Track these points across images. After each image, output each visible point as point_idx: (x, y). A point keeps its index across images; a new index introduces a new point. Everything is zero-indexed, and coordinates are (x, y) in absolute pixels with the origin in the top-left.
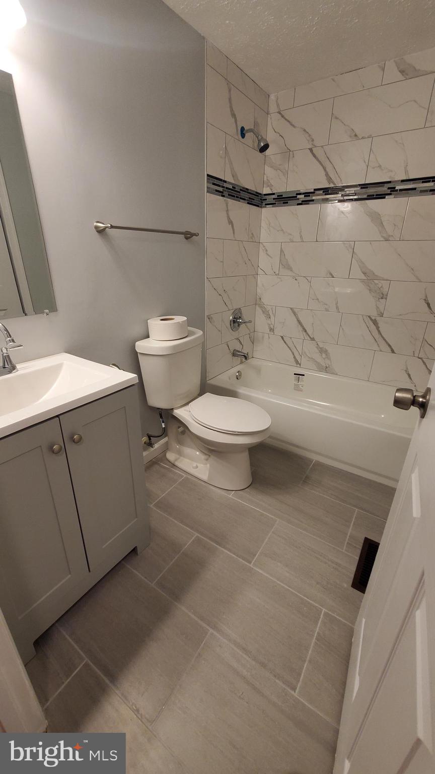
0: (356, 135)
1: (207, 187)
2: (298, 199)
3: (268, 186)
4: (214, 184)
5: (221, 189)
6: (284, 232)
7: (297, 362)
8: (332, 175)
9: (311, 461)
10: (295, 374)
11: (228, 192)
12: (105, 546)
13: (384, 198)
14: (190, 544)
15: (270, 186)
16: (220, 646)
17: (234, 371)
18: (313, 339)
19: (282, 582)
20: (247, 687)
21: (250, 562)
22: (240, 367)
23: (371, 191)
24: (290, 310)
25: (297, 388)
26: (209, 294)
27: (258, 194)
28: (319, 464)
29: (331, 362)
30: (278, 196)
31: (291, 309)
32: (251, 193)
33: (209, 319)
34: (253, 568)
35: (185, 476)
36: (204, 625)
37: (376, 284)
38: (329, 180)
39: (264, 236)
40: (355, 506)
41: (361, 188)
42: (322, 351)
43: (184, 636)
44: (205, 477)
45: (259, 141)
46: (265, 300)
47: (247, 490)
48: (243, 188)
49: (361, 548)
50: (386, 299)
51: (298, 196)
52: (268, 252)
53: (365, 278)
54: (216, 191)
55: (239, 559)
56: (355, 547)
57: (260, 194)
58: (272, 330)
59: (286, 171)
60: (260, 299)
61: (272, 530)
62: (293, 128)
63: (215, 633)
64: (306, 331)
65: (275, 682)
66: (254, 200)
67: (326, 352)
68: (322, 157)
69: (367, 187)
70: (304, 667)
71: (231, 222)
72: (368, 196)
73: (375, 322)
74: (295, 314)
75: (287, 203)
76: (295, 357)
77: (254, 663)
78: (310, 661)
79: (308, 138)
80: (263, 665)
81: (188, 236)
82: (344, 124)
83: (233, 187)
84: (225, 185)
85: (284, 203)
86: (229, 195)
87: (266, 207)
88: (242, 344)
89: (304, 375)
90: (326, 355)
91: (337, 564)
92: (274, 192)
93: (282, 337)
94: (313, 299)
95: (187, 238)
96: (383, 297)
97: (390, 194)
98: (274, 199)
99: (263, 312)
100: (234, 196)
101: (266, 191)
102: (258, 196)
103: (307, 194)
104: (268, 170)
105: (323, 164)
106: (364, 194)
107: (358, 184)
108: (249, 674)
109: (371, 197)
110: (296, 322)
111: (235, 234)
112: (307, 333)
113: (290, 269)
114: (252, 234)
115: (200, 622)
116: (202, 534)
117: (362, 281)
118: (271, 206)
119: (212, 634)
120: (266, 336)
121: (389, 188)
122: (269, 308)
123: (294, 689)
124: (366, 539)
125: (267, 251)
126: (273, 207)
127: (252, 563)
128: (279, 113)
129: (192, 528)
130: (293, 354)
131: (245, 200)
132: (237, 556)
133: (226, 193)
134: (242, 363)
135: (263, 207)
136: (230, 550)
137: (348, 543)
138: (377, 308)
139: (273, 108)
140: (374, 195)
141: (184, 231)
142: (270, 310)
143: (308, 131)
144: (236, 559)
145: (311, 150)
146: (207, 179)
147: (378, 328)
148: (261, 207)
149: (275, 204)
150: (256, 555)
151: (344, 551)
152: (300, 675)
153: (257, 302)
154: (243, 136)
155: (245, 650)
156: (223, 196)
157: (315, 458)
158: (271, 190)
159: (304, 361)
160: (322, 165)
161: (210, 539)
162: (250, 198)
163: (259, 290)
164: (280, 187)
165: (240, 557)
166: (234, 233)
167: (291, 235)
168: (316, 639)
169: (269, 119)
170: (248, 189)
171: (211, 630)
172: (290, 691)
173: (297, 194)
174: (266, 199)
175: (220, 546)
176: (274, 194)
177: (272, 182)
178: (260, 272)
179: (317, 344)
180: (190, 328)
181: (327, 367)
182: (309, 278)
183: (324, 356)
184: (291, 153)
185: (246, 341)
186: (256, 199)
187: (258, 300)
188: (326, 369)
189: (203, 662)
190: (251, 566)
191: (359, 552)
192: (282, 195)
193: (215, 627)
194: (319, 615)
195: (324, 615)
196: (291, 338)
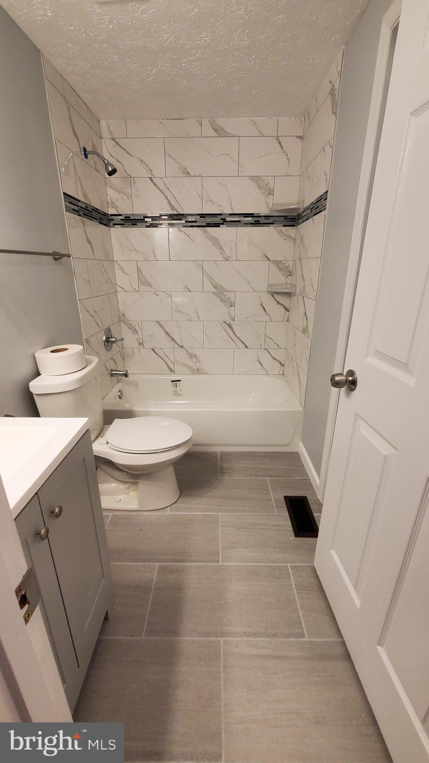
0: (188, 173)
1: (65, 206)
2: (146, 222)
3: (113, 207)
4: (70, 203)
5: (76, 208)
6: (138, 252)
7: (171, 370)
8: (173, 202)
9: (216, 454)
10: (172, 381)
11: (83, 211)
12: (86, 627)
13: (219, 226)
14: (157, 577)
15: (116, 207)
16: (236, 646)
17: (115, 391)
18: (182, 347)
19: (251, 562)
20: (274, 661)
21: (218, 562)
22: (118, 387)
23: (209, 220)
24: (157, 324)
25: (176, 394)
26: (83, 316)
27: (105, 214)
28: (223, 455)
29: (201, 365)
30: (125, 217)
31: (157, 322)
32: (99, 213)
33: (87, 342)
34: (223, 565)
35: (111, 514)
36: (213, 639)
37: (225, 295)
38: (173, 207)
39: (117, 255)
40: (265, 476)
41: (200, 217)
42: (192, 356)
43: (203, 661)
44: (134, 506)
45: (106, 165)
46: (130, 316)
47: (179, 500)
48: (94, 208)
49: (285, 505)
50: (234, 306)
51: (146, 219)
52: (125, 271)
53: (216, 291)
54: (74, 210)
55: (208, 564)
56: (282, 507)
57: (107, 214)
58: (141, 344)
59: (129, 194)
60: (124, 315)
61: (220, 525)
62: (130, 157)
63: (226, 639)
64: (174, 340)
65: (289, 641)
66: (103, 219)
67: (195, 356)
68: (162, 187)
69: (205, 217)
70: (300, 615)
71: (89, 242)
72: (207, 224)
73: (230, 326)
74: (161, 326)
75: (136, 224)
76: (168, 366)
77: (268, 639)
78: (302, 608)
79: (147, 168)
80: (275, 635)
81: (57, 257)
82: (177, 162)
83: (86, 206)
84: (80, 204)
85: (132, 224)
86: (84, 214)
87: (114, 227)
88: (116, 363)
89: (180, 381)
90: (196, 359)
91: (277, 526)
92: (120, 213)
93: (153, 350)
94: (176, 312)
95: (55, 259)
96: (232, 305)
97: (223, 224)
98: (121, 220)
99: (129, 328)
100: (88, 216)
101: (111, 211)
102: (106, 216)
103: (153, 218)
104: (110, 191)
105: (164, 192)
106: (202, 222)
107: (197, 213)
108: (269, 650)
109: (209, 225)
110: (164, 334)
111: (95, 253)
112: (176, 342)
113: (150, 285)
114: (107, 253)
115: (208, 639)
116: (162, 561)
117: (215, 293)
118: (120, 226)
119: (224, 641)
120: (136, 350)
121: (221, 219)
122: (134, 324)
123: (304, 636)
124: (285, 497)
125: (122, 269)
126: (121, 227)
127: (220, 561)
128: (113, 139)
129: (149, 561)
130: (166, 363)
131: (96, 219)
132: (205, 562)
133: (81, 213)
134: (118, 381)
135: (112, 227)
136: (196, 561)
137: (276, 506)
138: (229, 314)
139: (105, 133)
140: (211, 224)
141: (51, 251)
142: (136, 325)
143: (145, 161)
144: (205, 565)
145: (150, 178)
146: (64, 197)
147: (233, 330)
148: (109, 227)
149: (124, 224)
150: (219, 552)
151: (276, 513)
152: (301, 623)
153: (122, 319)
154: (86, 157)
155: (256, 635)
156: (79, 215)
157: (218, 450)
158: (117, 211)
159: (177, 368)
160: (164, 194)
161: (173, 561)
162: (100, 218)
163: (121, 308)
164: (126, 209)
165: (208, 562)
166: (93, 252)
167: (145, 254)
168: (296, 590)
169: (103, 144)
170: (97, 209)
171: (221, 639)
172: (302, 640)
173: (144, 217)
174: (113, 220)
175: (185, 562)
176: (121, 215)
177: (117, 204)
178: (119, 289)
179: (187, 351)
180: (87, 357)
181: (198, 370)
182: (169, 293)
183: (194, 359)
184: (132, 179)
185: (118, 359)
186: (105, 219)
187: (122, 317)
188: (198, 371)
189: (231, 669)
190: (221, 563)
191: (286, 509)
192: (129, 217)
193: (223, 634)
194: (288, 570)
195: (291, 569)
196: (161, 349)
